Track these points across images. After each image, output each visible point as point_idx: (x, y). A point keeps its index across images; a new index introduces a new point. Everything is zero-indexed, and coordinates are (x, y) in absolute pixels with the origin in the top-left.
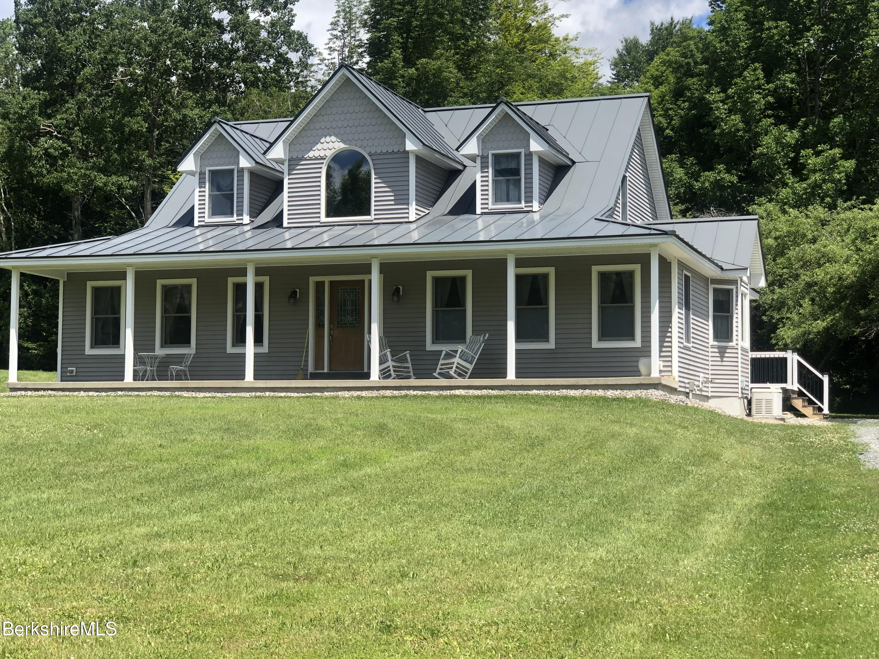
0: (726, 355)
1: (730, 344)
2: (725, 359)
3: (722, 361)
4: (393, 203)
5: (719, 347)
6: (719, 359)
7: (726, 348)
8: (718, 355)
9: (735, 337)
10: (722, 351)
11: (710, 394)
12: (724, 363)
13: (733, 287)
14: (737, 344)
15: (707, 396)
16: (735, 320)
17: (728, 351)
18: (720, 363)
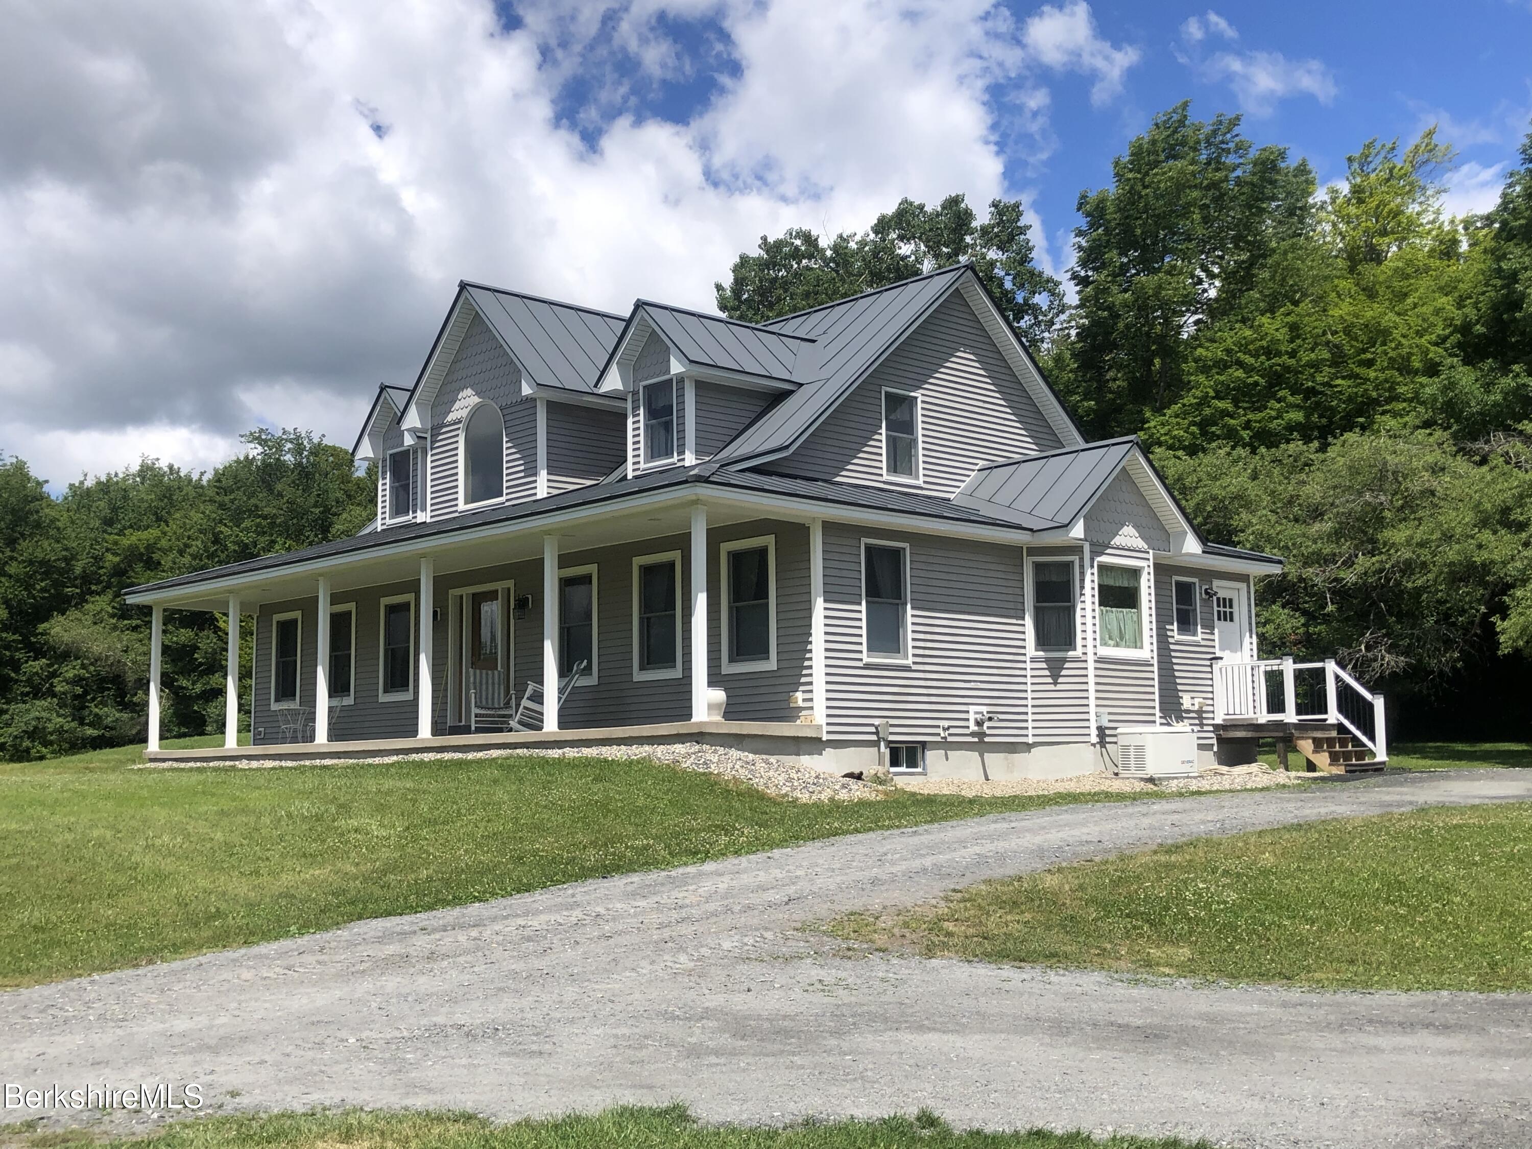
0: (1064, 672)
1: (1071, 654)
2: (1060, 680)
3: (1055, 683)
4: (522, 474)
5: (1047, 660)
6: (1050, 680)
7: (1064, 660)
8: (1047, 673)
9: (1079, 642)
10: (1055, 669)
11: (1030, 740)
12: (1059, 687)
13: (1076, 559)
14: (1085, 654)
15: (1027, 744)
16: (1079, 613)
17: (1067, 665)
18: (1052, 687)
